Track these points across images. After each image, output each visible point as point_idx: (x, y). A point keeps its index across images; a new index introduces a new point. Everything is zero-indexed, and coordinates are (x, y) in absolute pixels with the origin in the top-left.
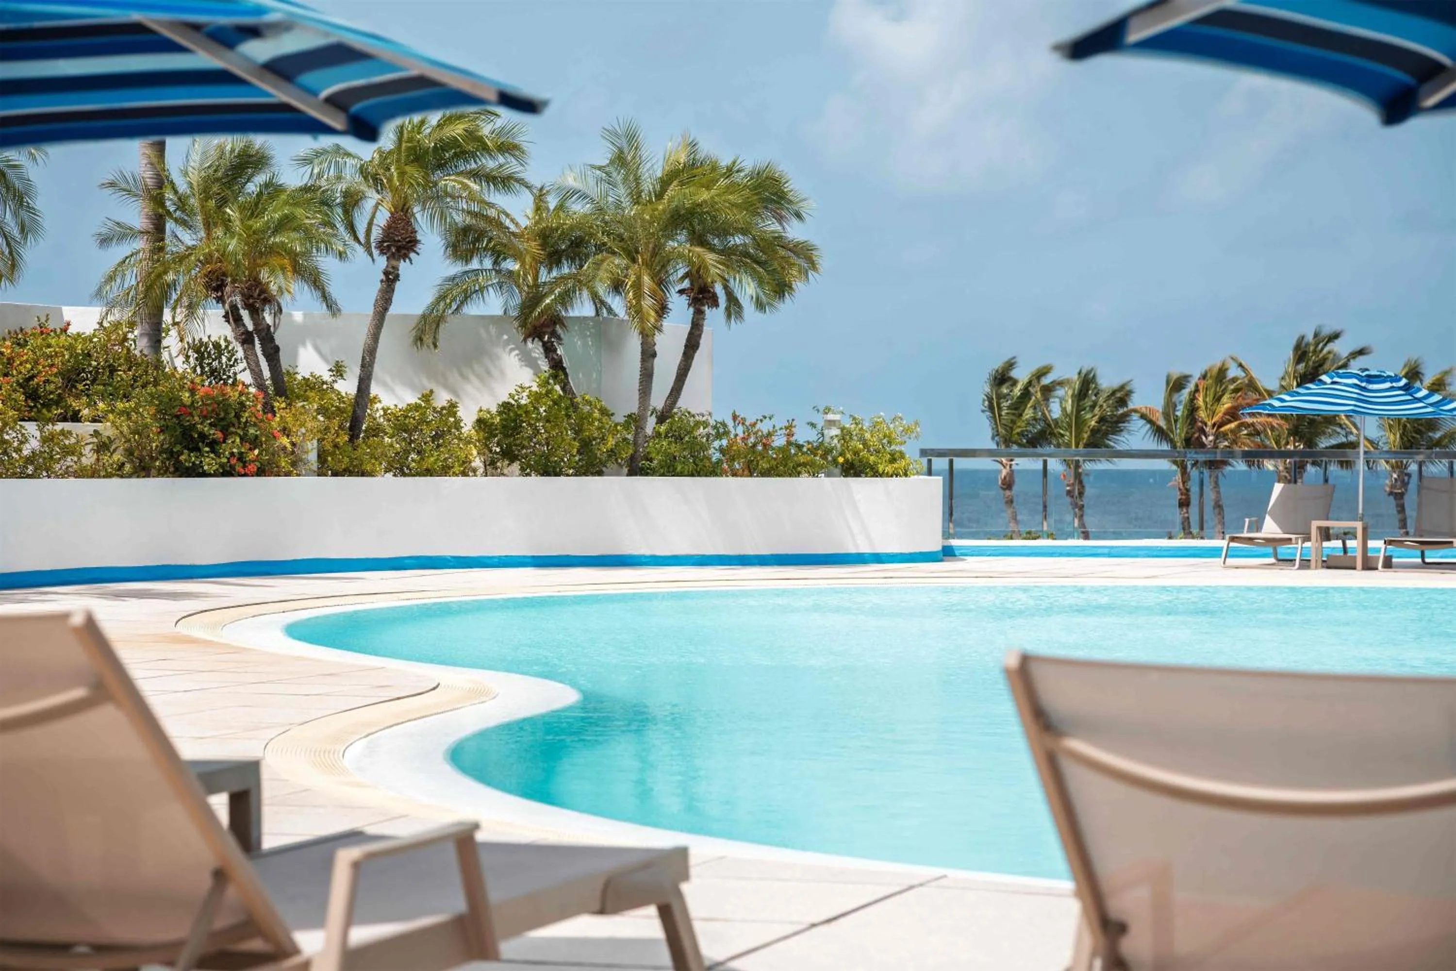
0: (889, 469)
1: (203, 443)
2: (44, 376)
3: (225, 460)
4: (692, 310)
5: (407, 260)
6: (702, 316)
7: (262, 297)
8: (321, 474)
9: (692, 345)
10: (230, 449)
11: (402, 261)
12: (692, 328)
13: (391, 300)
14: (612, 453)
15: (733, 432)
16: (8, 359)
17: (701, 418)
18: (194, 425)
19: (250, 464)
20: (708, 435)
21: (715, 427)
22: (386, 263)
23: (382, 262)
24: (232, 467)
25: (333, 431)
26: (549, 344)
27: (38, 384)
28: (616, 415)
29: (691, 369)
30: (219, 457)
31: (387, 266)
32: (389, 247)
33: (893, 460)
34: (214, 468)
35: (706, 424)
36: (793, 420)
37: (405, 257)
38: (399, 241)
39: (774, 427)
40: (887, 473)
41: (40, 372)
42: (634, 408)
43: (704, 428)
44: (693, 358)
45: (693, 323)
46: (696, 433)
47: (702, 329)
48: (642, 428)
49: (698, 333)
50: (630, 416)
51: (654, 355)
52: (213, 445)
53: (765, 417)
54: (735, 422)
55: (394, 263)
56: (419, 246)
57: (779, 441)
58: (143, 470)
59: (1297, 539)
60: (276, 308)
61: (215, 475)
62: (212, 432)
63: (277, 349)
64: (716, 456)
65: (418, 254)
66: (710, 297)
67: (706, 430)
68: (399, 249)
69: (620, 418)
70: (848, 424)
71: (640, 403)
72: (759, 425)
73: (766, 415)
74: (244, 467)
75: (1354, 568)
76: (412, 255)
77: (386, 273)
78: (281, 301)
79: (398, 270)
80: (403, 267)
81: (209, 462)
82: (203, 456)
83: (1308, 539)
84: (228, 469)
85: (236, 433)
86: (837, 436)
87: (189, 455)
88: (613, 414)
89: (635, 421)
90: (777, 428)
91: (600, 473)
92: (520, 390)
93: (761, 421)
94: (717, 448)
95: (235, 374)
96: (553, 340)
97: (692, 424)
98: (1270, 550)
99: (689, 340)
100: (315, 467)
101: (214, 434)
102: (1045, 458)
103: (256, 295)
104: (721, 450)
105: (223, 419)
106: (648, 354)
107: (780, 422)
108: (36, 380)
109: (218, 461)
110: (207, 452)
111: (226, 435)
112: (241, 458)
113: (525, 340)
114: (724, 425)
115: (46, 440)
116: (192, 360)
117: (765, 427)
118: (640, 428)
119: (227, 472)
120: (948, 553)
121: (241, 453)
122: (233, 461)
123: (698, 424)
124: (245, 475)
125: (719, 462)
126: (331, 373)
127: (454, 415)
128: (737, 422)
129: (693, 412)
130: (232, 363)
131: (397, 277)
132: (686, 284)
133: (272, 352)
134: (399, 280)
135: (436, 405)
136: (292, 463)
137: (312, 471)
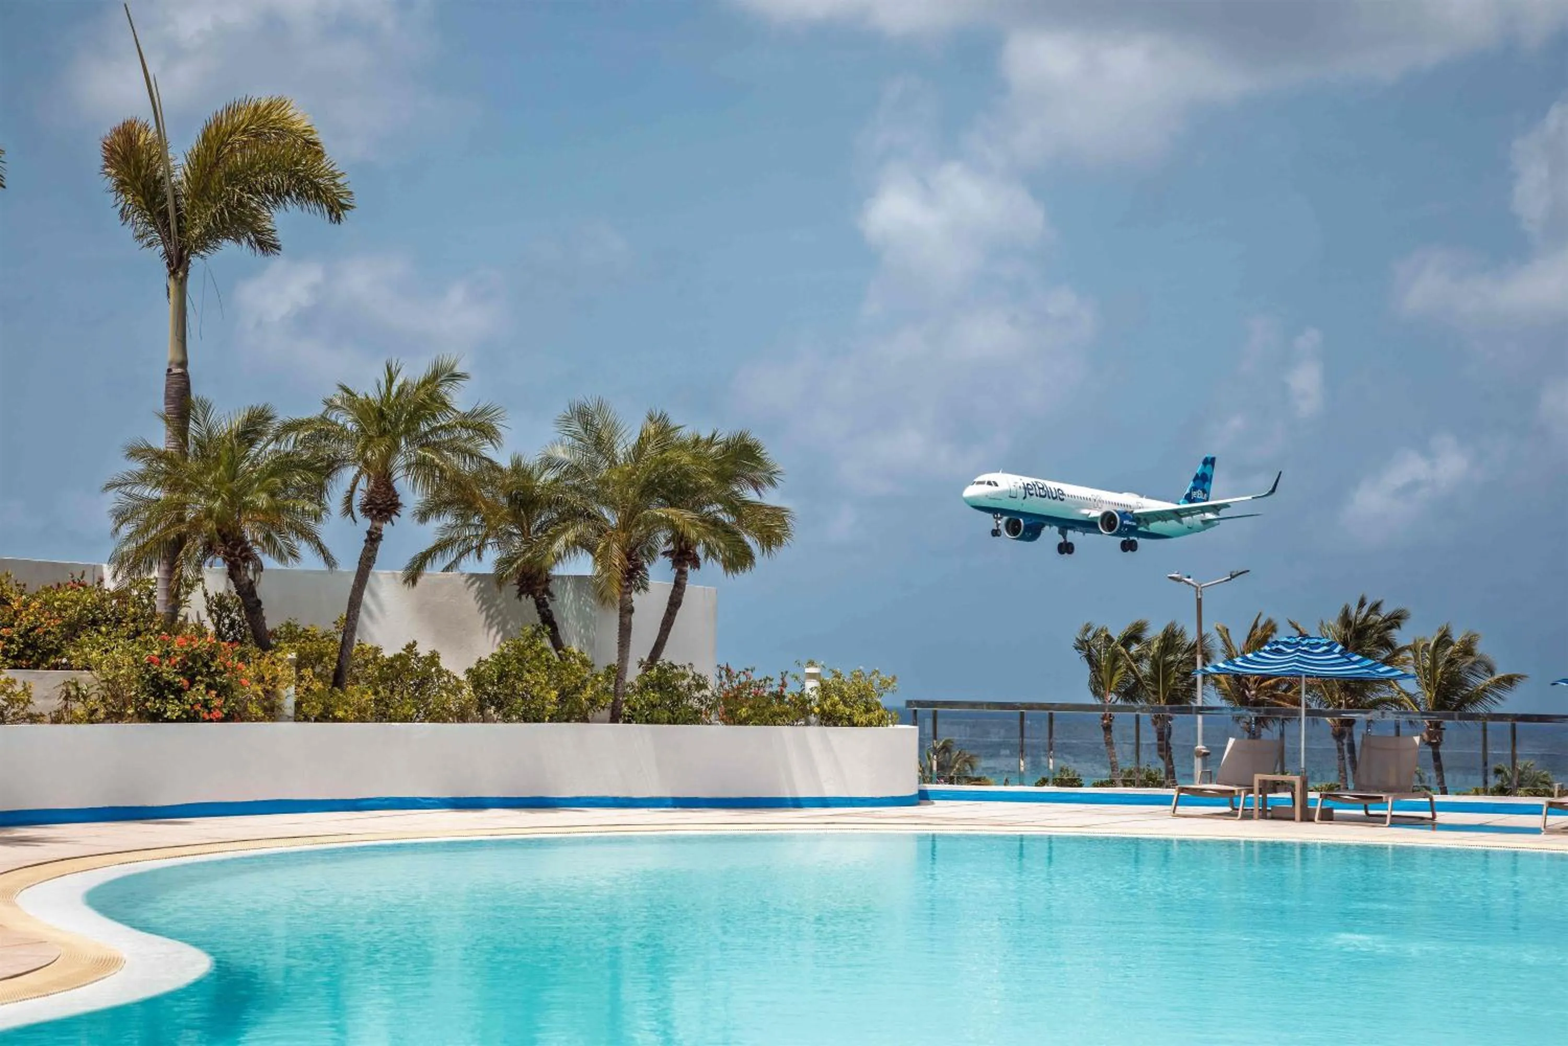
0: (863, 719)
1: (169, 690)
2: (46, 627)
3: (188, 707)
4: (675, 570)
5: (389, 522)
6: (683, 576)
7: (243, 555)
8: (296, 720)
9: (675, 603)
10: (194, 696)
11: (384, 523)
12: (675, 586)
13: (374, 558)
14: (593, 701)
16: (15, 612)
17: (681, 670)
18: (161, 673)
19: (215, 710)
20: (688, 687)
21: (695, 679)
22: (368, 525)
23: (366, 523)
24: (197, 713)
25: (308, 679)
26: (541, 601)
27: (37, 635)
28: (596, 666)
29: (674, 624)
30: (183, 704)
31: (371, 528)
32: (371, 509)
33: (868, 710)
34: (176, 714)
35: (686, 676)
37: (387, 518)
38: (380, 504)
40: (862, 723)
41: (42, 623)
42: (614, 660)
43: (685, 680)
44: (675, 615)
45: (676, 582)
46: (677, 684)
47: (684, 586)
48: (622, 679)
49: (681, 590)
50: (609, 667)
51: (631, 611)
52: (179, 693)
55: (377, 524)
56: (402, 509)
58: (115, 716)
59: (1240, 791)
60: (257, 565)
61: (179, 720)
62: (177, 680)
65: (399, 516)
66: (691, 559)
67: (687, 681)
68: (380, 512)
69: (600, 669)
70: (829, 678)
71: (619, 655)
74: (210, 713)
75: (1293, 819)
76: (394, 517)
77: (369, 533)
78: (262, 558)
79: (381, 530)
80: (386, 527)
81: (173, 708)
82: (168, 703)
83: (1252, 791)
84: (193, 715)
85: (201, 682)
86: (816, 688)
87: (154, 702)
88: (593, 666)
89: (614, 671)
91: (582, 721)
96: (545, 596)
97: (674, 675)
98: (1227, 800)
99: (671, 598)
100: (290, 712)
101: (179, 682)
102: (1051, 711)
103: (237, 553)
105: (191, 668)
106: (626, 610)
108: (37, 631)
109: (182, 707)
110: (172, 699)
111: (192, 683)
112: (205, 705)
113: (519, 596)
118: (620, 678)
119: (192, 717)
120: (923, 797)
121: (205, 700)
122: (197, 707)
123: (679, 675)
124: (211, 721)
125: (698, 711)
127: (436, 664)
129: (677, 664)
131: (380, 537)
132: (671, 547)
133: (254, 605)
134: (381, 540)
135: (420, 656)
136: (265, 709)
137: (289, 717)
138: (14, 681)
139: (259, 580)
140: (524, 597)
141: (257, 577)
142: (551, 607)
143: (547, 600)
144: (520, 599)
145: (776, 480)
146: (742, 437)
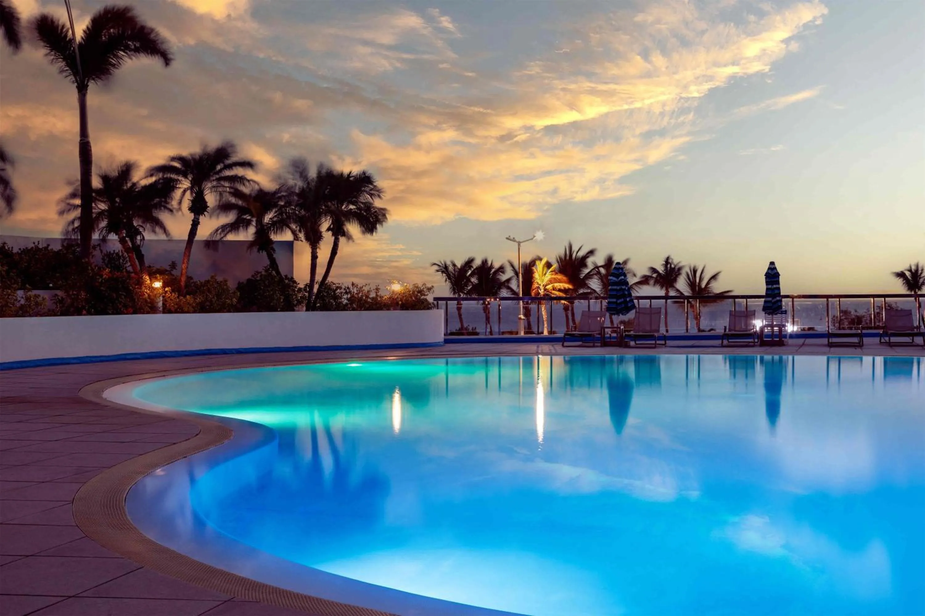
1: (107, 299)
3: (117, 307)
4: (333, 238)
5: (203, 215)
6: (338, 241)
7: (135, 232)
8: (164, 312)
9: (334, 253)
11: (201, 216)
12: (334, 246)
13: (196, 233)
14: (299, 301)
15: (352, 291)
17: (338, 285)
19: (129, 308)
20: (341, 293)
21: (345, 289)
22: (193, 217)
23: (191, 216)
24: (121, 310)
26: (270, 253)
28: (300, 284)
29: (333, 264)
30: (115, 305)
32: (194, 209)
33: (422, 303)
35: (340, 288)
36: (379, 286)
38: (199, 207)
39: (370, 288)
42: (308, 281)
43: (340, 290)
44: (334, 259)
45: (334, 243)
46: (337, 292)
47: (338, 246)
49: (336, 248)
50: (306, 285)
51: (317, 258)
53: (366, 285)
54: (353, 286)
55: (197, 216)
56: (208, 208)
57: (373, 295)
60: (142, 237)
61: (112, 314)
63: (143, 256)
64: (345, 302)
66: (341, 232)
67: (341, 290)
68: (199, 210)
71: (311, 279)
72: (364, 288)
73: (367, 284)
77: (193, 221)
78: (144, 234)
79: (199, 220)
80: (201, 218)
84: (119, 311)
88: (299, 284)
89: (309, 287)
90: (372, 289)
91: (293, 310)
92: (256, 273)
93: (365, 286)
94: (346, 298)
95: (126, 267)
96: (271, 251)
97: (335, 288)
100: (161, 309)
103: (132, 231)
104: (348, 299)
106: (314, 257)
107: (373, 287)
109: (114, 307)
111: (118, 295)
112: (125, 306)
114: (348, 288)
115: (28, 299)
116: (106, 262)
117: (366, 289)
118: (311, 290)
122: (121, 307)
123: (338, 288)
124: (127, 314)
125: (347, 304)
126: (170, 267)
127: (226, 285)
128: (354, 286)
129: (335, 282)
130: (125, 262)
131: (199, 223)
133: (140, 257)
134: (199, 224)
135: (218, 280)
136: (150, 307)
137: (160, 311)
138: (39, 296)
139: (143, 245)
140: (261, 251)
141: (142, 243)
142: (275, 256)
143: (272, 253)
144: (259, 253)
145: (381, 196)
146: (364, 173)
